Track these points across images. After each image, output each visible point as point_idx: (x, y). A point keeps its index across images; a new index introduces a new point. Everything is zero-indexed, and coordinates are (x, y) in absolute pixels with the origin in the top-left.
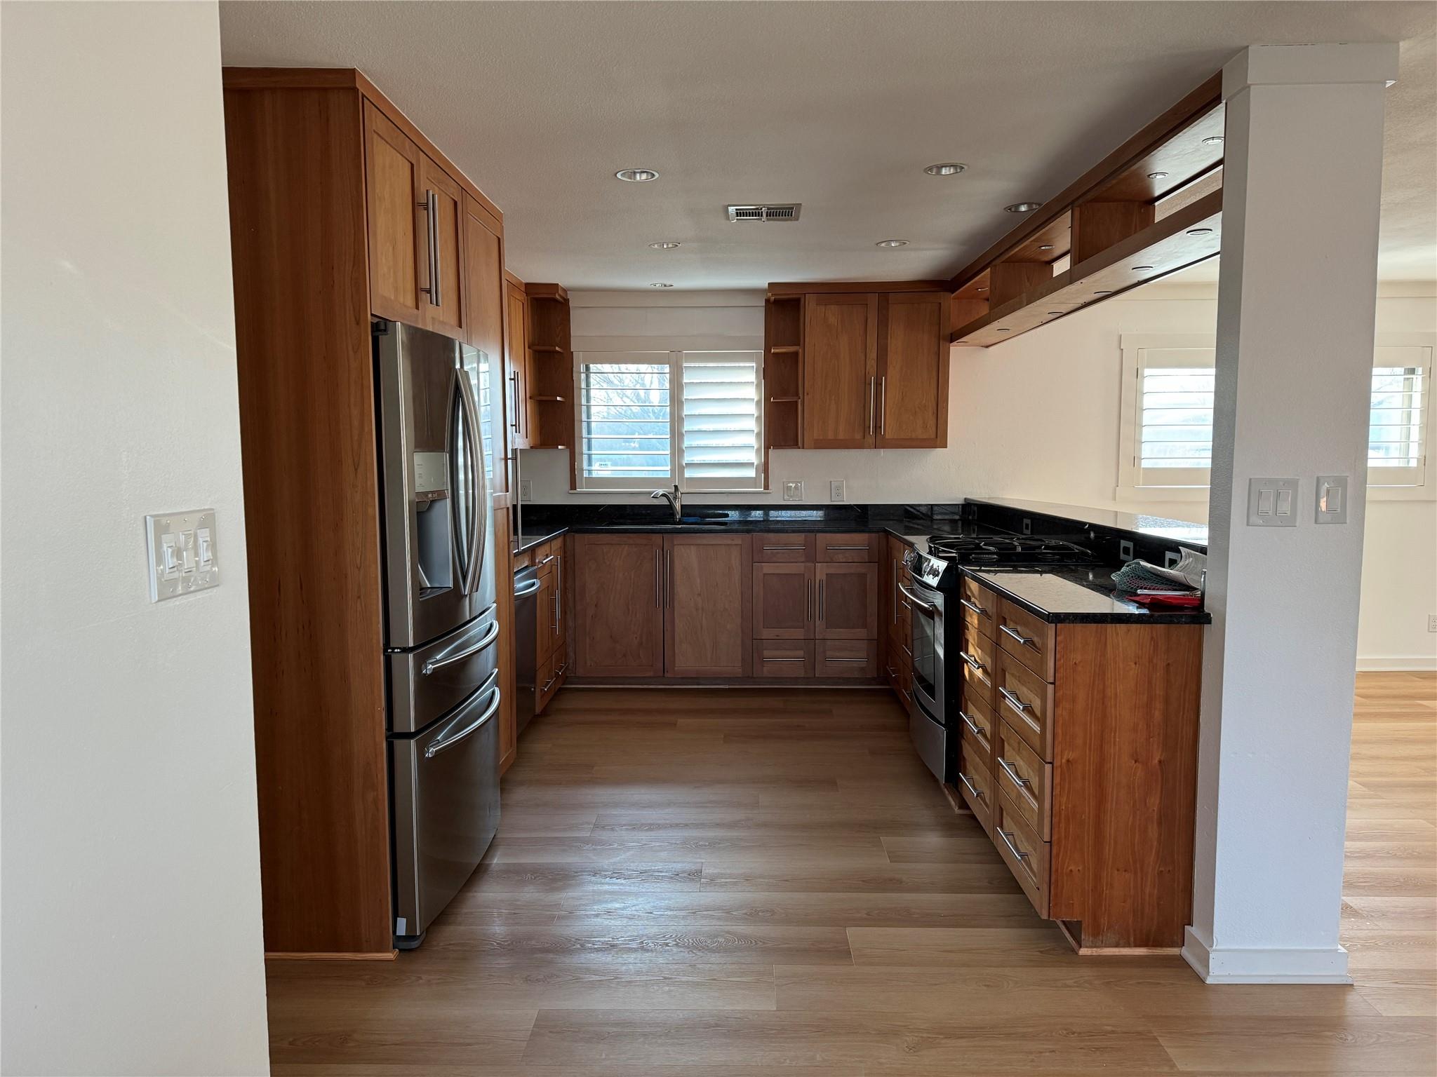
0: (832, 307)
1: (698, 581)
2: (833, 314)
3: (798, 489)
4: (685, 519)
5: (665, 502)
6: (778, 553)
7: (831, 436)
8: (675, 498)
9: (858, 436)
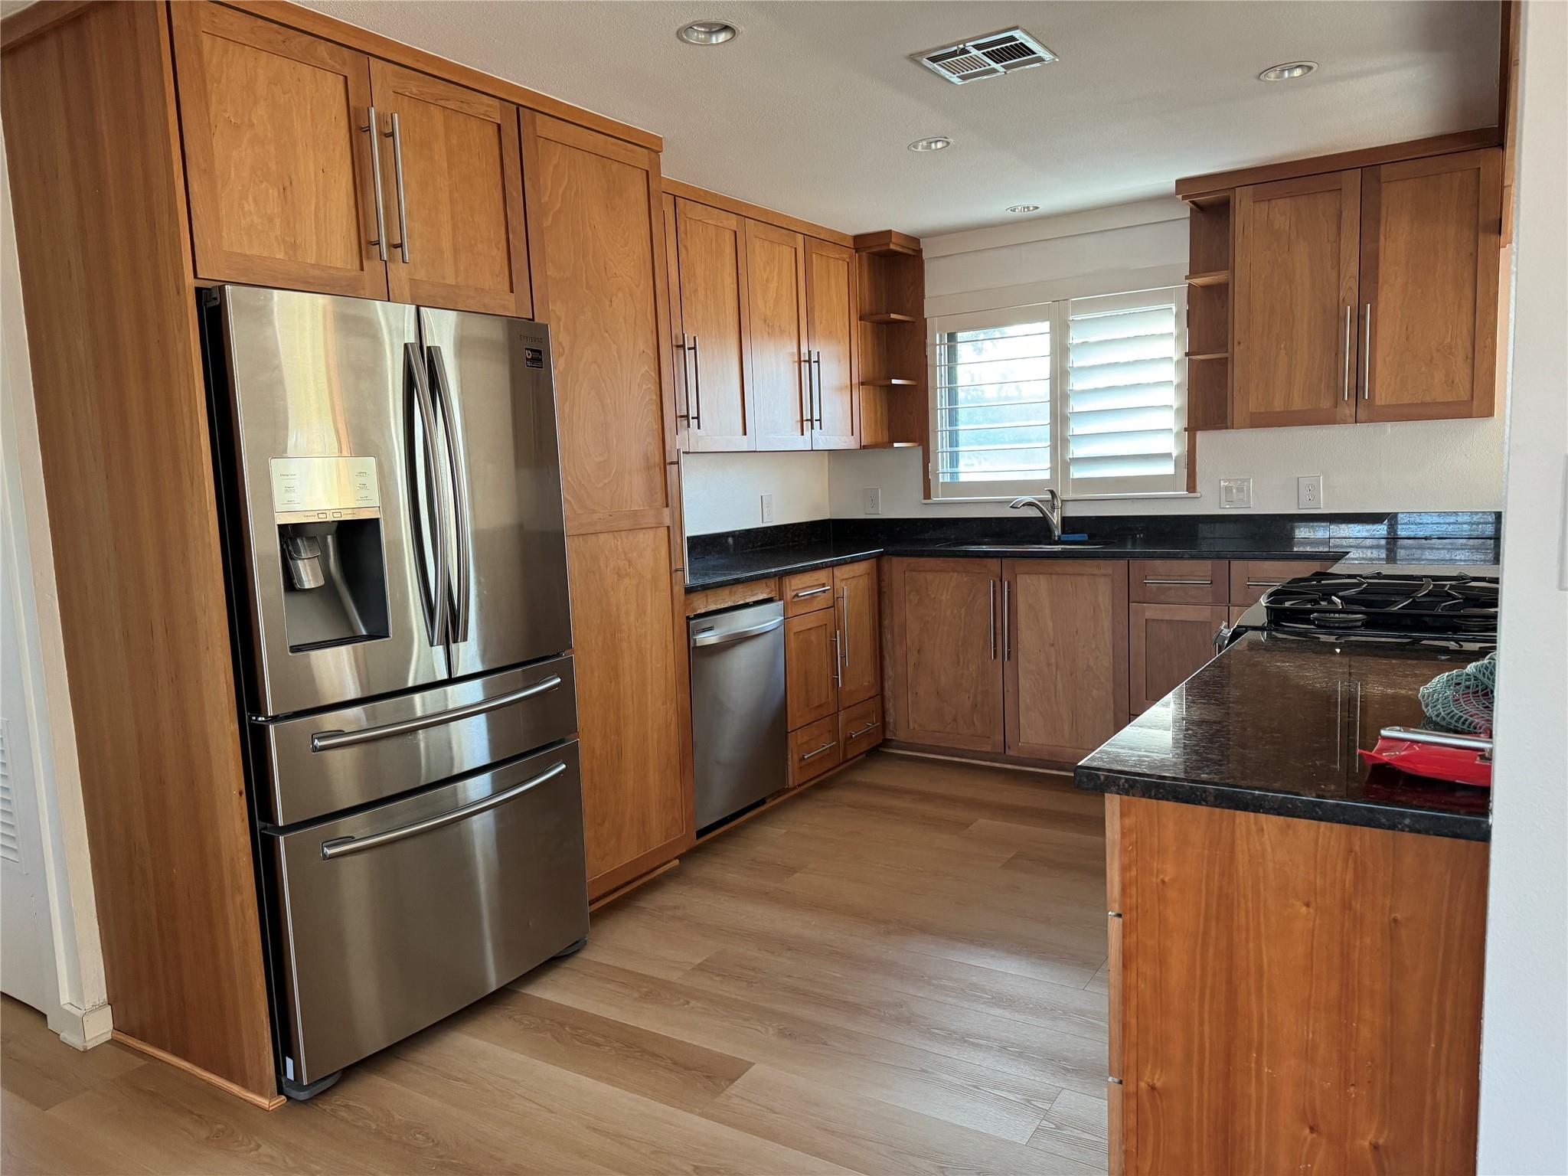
0: (1281, 202)
1: (1050, 624)
2: (1281, 213)
3: (1243, 491)
4: (1065, 537)
5: (1033, 513)
6: (1170, 588)
7: (1278, 406)
8: (1053, 507)
9: (1326, 404)
